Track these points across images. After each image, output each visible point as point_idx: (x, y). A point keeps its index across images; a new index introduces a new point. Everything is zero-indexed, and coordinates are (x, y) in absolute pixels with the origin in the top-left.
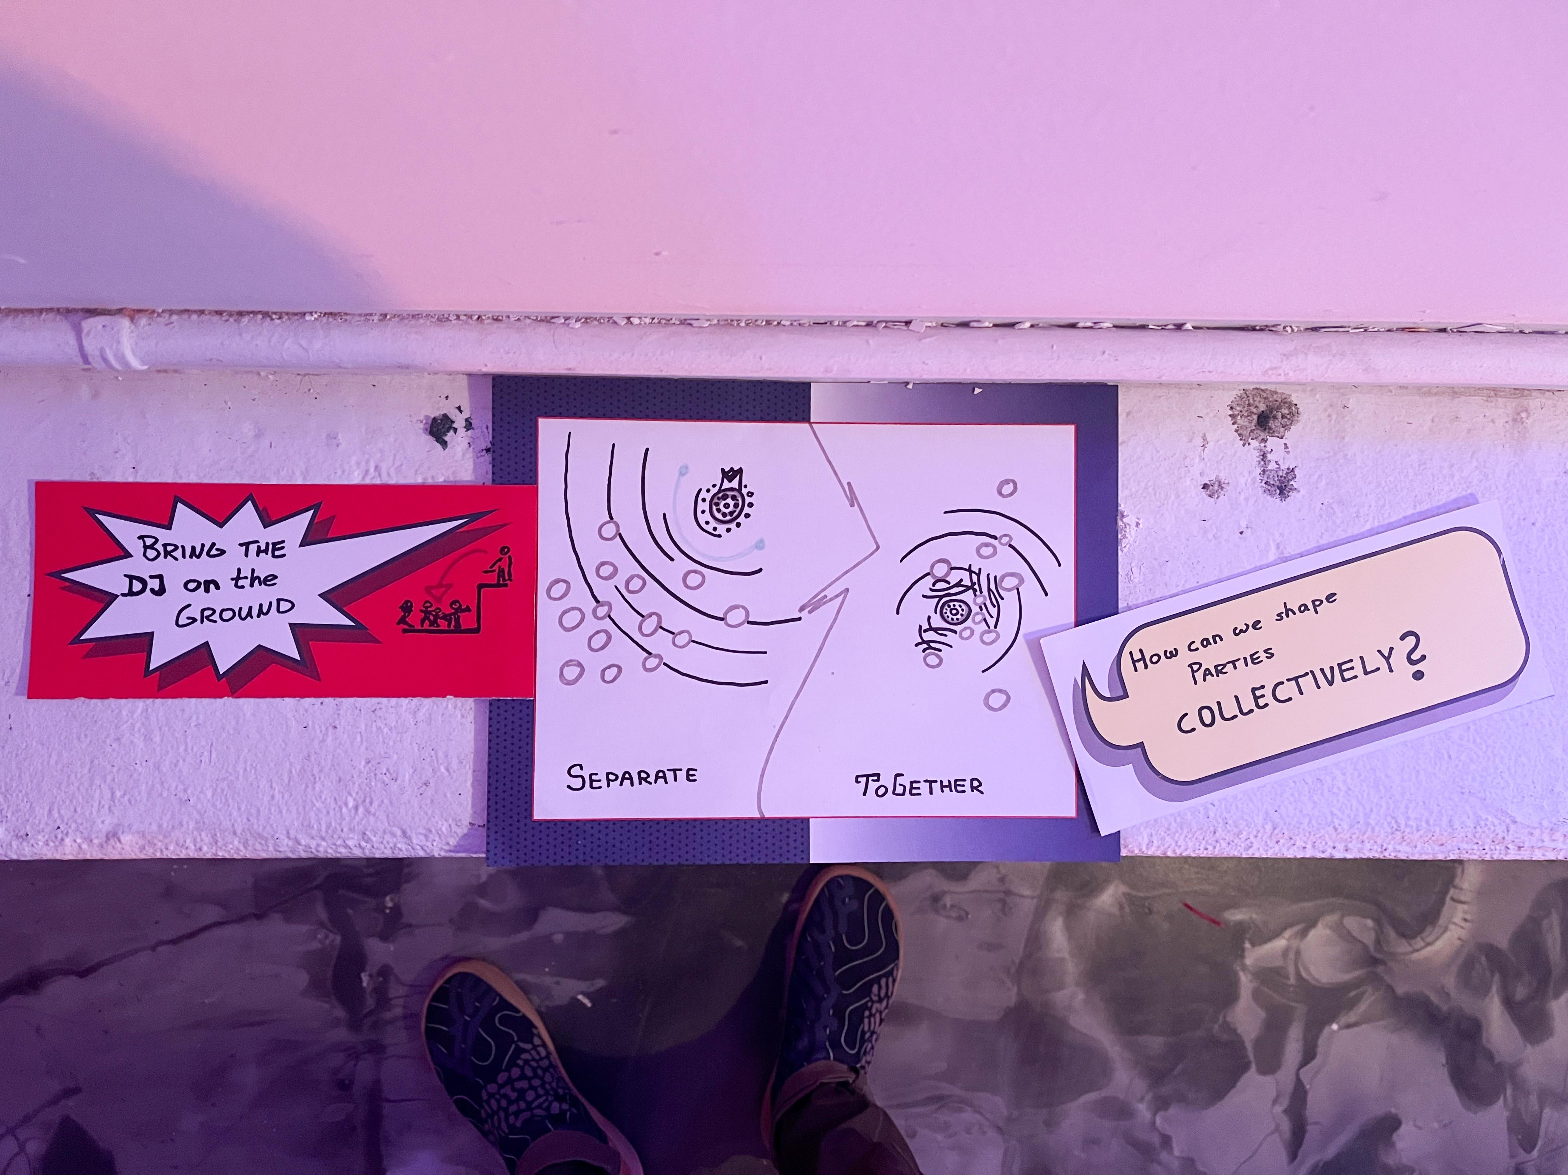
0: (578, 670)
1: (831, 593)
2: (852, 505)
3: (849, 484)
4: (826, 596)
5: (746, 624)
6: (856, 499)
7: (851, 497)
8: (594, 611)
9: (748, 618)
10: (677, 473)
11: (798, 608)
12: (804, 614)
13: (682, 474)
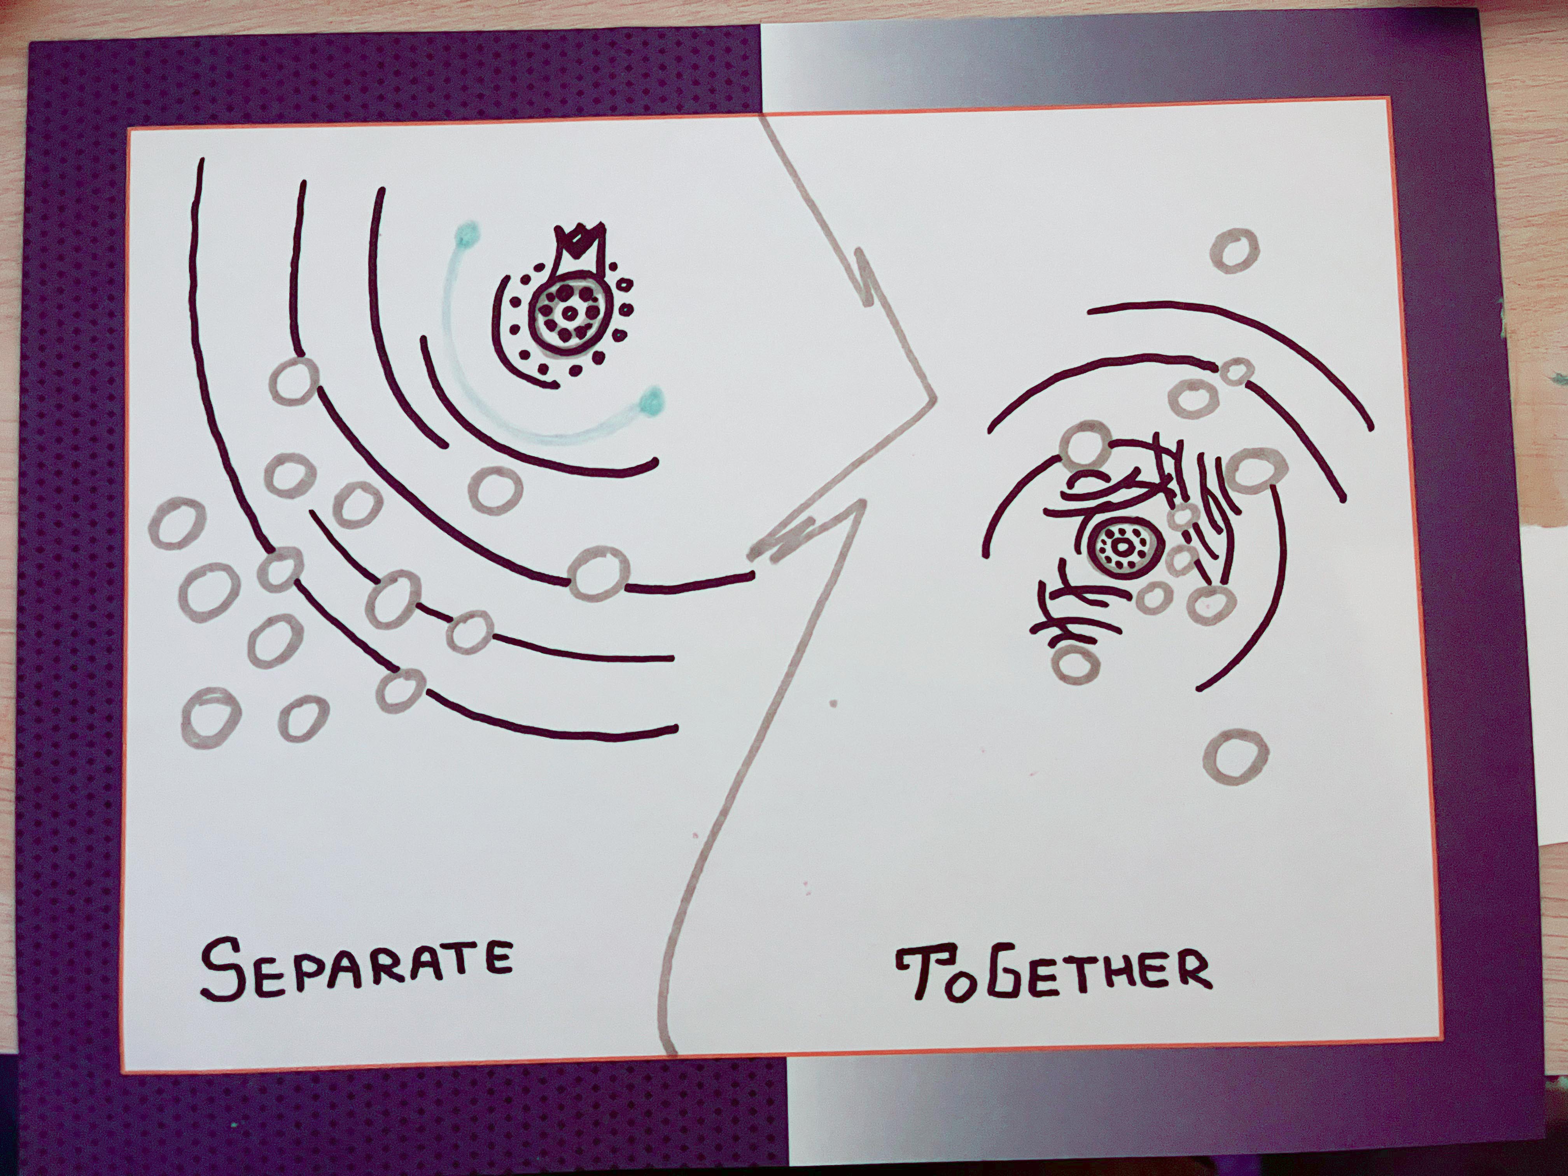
0: (225, 711)
1: (821, 512)
2: (868, 302)
3: (859, 252)
4: (811, 521)
5: (623, 592)
6: (877, 288)
7: (866, 285)
8: (262, 573)
9: (628, 577)
10: (453, 243)
11: (747, 551)
12: (761, 565)
13: (463, 243)
